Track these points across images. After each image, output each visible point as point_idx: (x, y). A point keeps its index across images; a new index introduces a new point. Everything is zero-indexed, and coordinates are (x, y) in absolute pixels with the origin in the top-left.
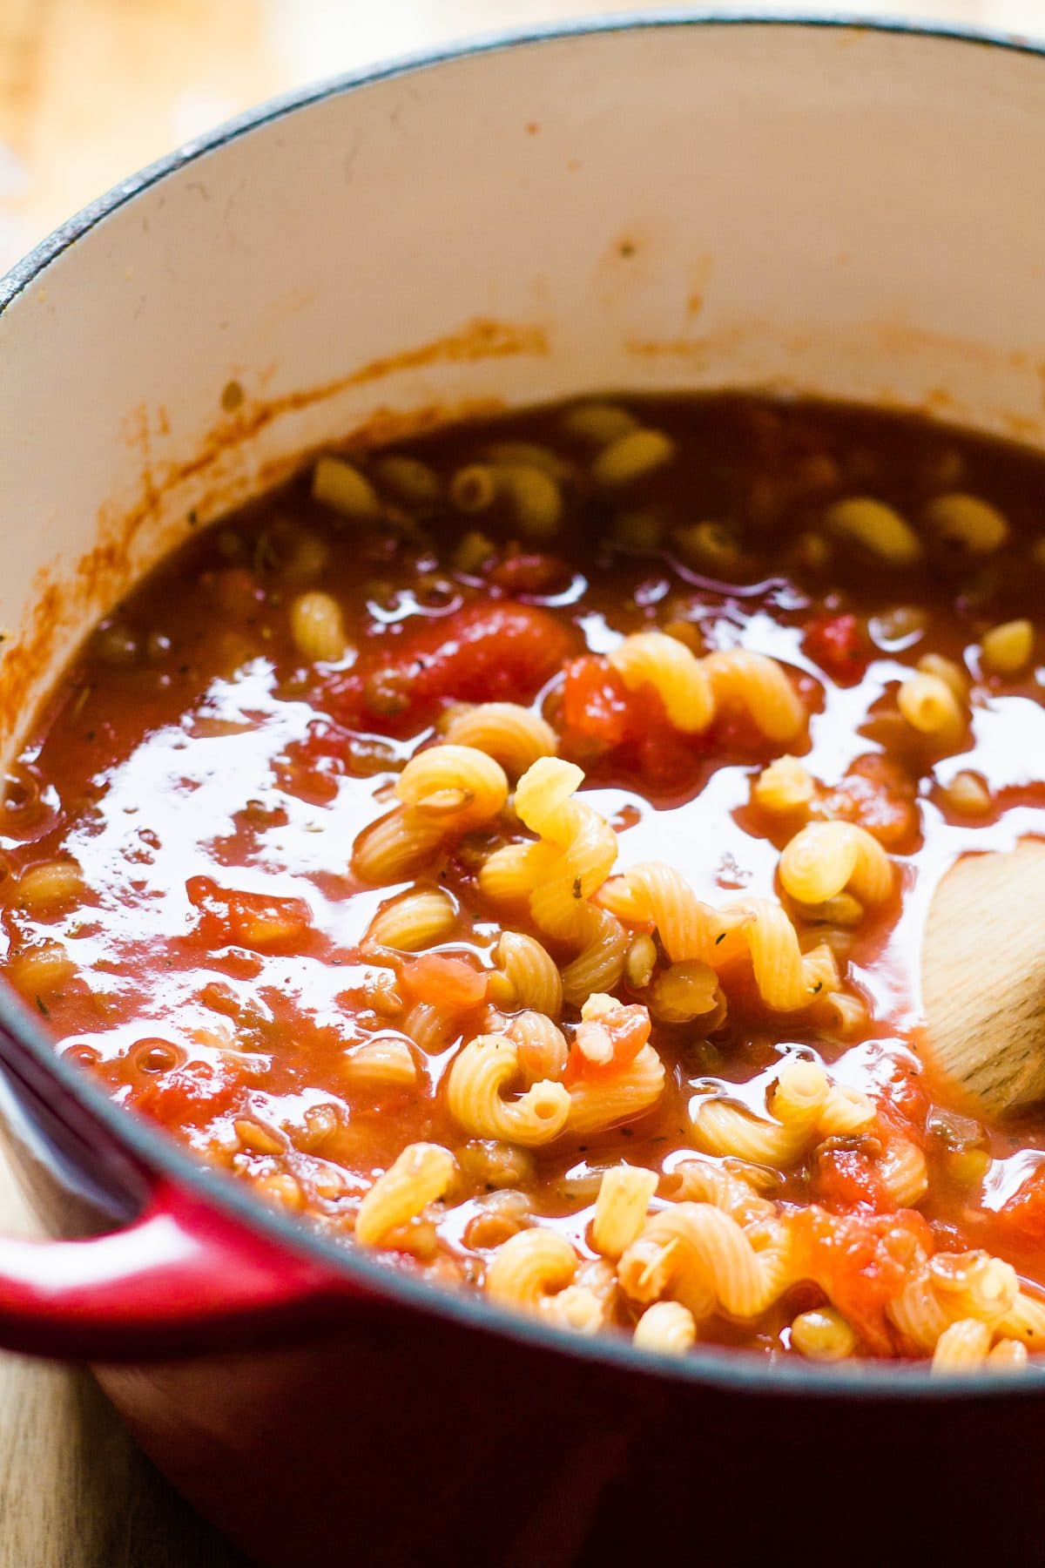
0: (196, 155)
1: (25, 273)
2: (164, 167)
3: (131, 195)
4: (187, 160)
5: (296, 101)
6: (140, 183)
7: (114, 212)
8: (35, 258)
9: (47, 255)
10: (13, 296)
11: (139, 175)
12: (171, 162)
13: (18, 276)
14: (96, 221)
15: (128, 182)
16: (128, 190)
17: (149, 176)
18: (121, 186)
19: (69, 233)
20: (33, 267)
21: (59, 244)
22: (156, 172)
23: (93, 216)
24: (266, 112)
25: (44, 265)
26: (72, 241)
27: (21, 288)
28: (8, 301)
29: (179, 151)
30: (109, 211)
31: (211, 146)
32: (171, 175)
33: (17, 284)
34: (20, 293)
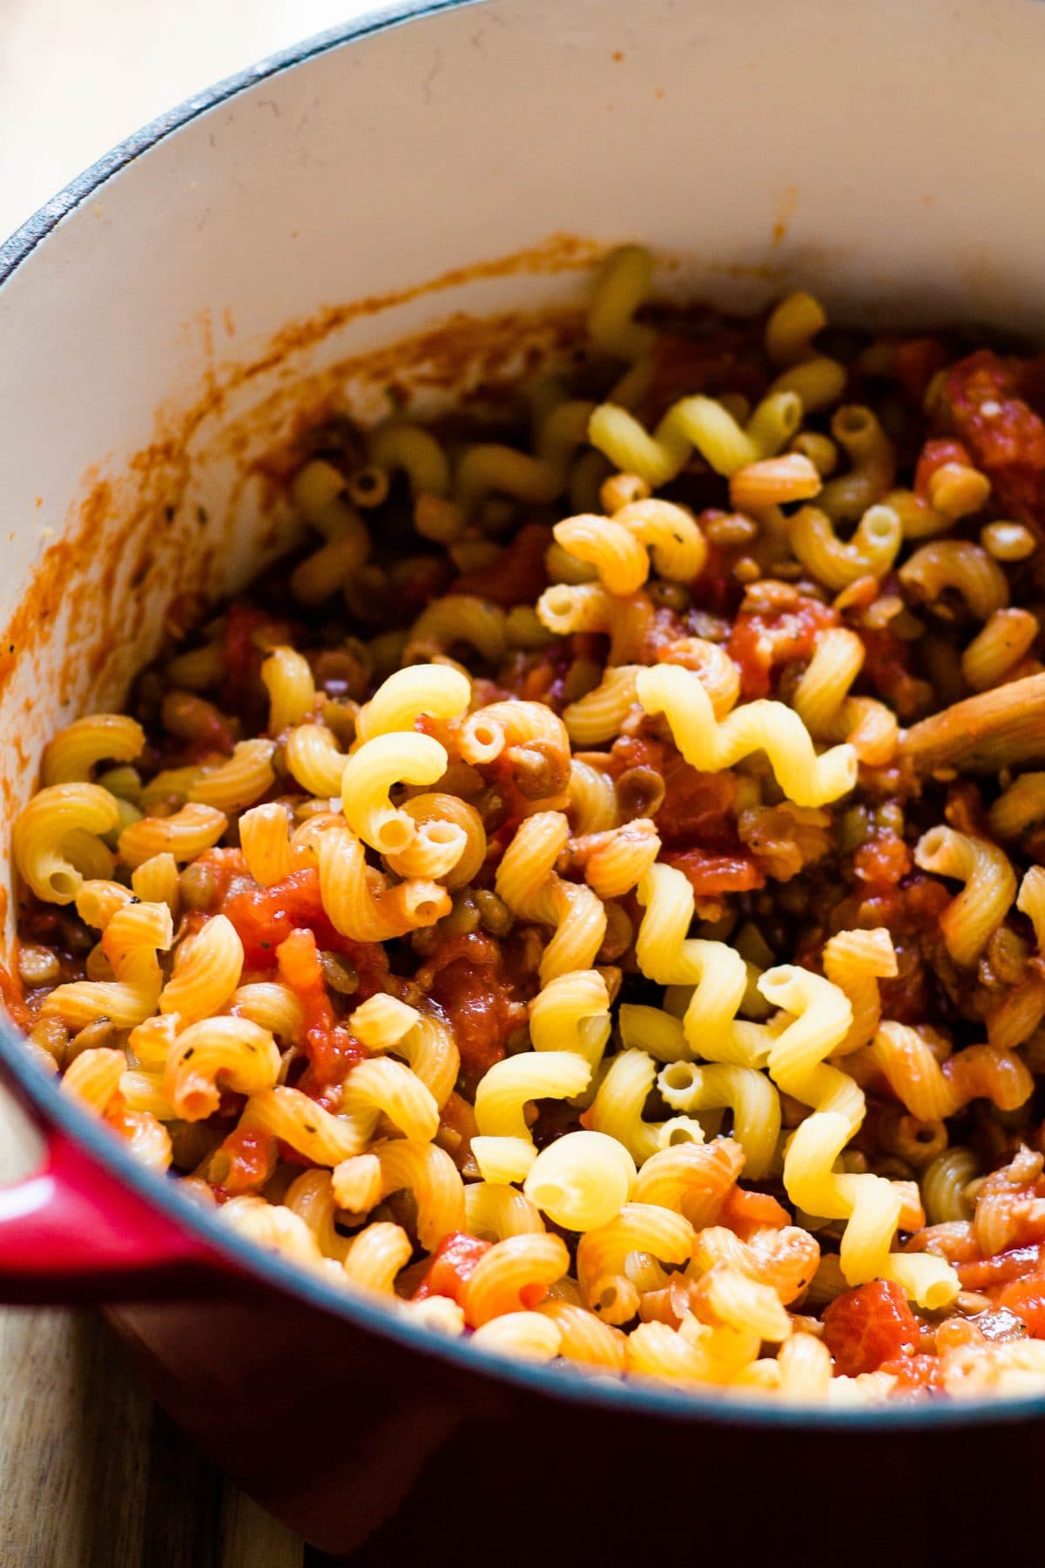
0: (268, 74)
1: (82, 187)
2: (236, 84)
3: (199, 111)
4: (260, 77)
5: (376, 21)
6: (210, 99)
7: (179, 128)
8: (95, 173)
9: (107, 170)
10: (67, 211)
11: (209, 92)
12: (242, 80)
13: (75, 191)
14: (161, 137)
15: (198, 97)
16: (197, 106)
17: (219, 93)
18: (191, 102)
19: (131, 149)
20: (90, 182)
21: (120, 159)
22: (227, 89)
23: (157, 132)
24: (344, 33)
25: (101, 181)
26: (133, 157)
27: (76, 204)
28: (61, 216)
29: (252, 69)
30: (175, 127)
31: (285, 65)
32: (241, 92)
33: (72, 199)
34: (75, 208)
